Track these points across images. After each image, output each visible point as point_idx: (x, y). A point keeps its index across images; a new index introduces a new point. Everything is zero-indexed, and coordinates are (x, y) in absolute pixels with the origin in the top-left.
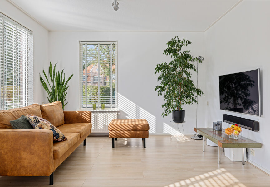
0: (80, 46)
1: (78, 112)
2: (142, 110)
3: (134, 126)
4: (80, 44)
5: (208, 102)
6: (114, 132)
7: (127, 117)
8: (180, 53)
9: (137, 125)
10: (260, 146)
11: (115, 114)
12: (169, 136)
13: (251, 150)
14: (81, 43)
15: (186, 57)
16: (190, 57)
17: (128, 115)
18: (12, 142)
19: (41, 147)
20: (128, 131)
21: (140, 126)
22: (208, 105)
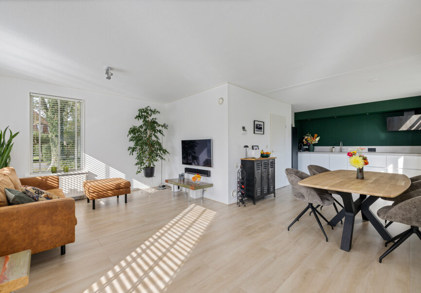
0: (30, 98)
1: (40, 178)
2: (112, 169)
3: (117, 185)
4: (30, 96)
5: (169, 159)
6: (96, 193)
7: (96, 177)
8: (150, 119)
9: (120, 184)
10: (211, 185)
11: (84, 176)
12: (138, 190)
13: (205, 189)
14: (31, 94)
15: (154, 122)
16: (157, 123)
17: (96, 176)
18: (25, 218)
19: (66, 215)
20: (111, 190)
21: (122, 184)
22: (169, 161)
